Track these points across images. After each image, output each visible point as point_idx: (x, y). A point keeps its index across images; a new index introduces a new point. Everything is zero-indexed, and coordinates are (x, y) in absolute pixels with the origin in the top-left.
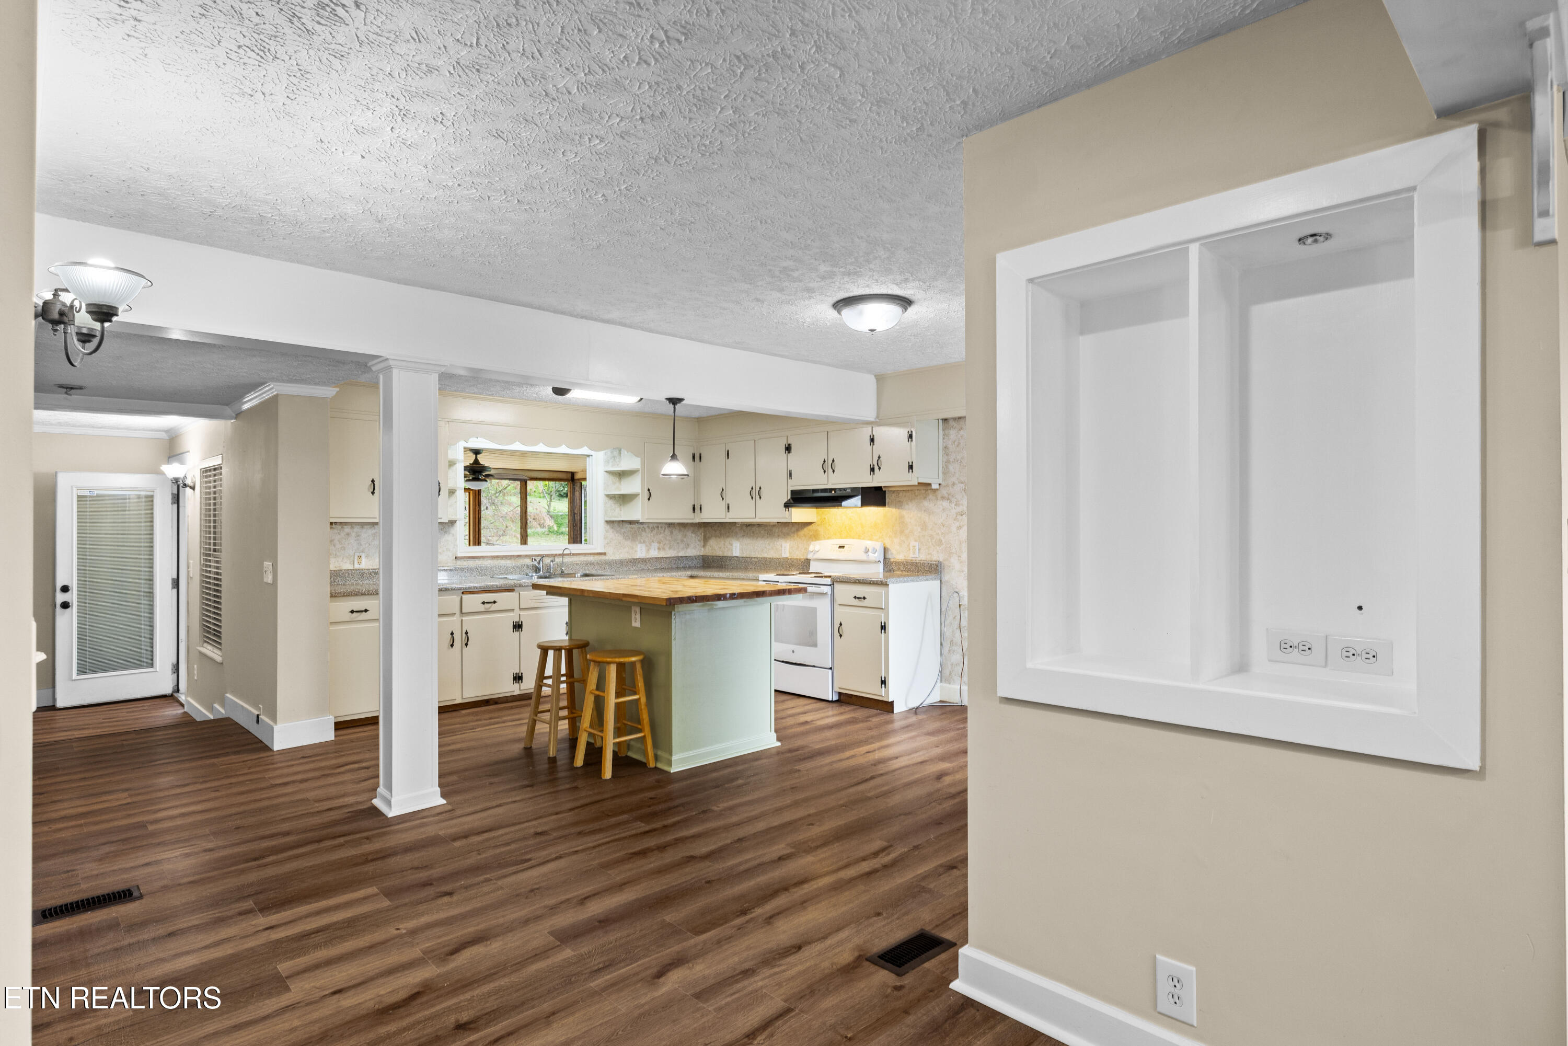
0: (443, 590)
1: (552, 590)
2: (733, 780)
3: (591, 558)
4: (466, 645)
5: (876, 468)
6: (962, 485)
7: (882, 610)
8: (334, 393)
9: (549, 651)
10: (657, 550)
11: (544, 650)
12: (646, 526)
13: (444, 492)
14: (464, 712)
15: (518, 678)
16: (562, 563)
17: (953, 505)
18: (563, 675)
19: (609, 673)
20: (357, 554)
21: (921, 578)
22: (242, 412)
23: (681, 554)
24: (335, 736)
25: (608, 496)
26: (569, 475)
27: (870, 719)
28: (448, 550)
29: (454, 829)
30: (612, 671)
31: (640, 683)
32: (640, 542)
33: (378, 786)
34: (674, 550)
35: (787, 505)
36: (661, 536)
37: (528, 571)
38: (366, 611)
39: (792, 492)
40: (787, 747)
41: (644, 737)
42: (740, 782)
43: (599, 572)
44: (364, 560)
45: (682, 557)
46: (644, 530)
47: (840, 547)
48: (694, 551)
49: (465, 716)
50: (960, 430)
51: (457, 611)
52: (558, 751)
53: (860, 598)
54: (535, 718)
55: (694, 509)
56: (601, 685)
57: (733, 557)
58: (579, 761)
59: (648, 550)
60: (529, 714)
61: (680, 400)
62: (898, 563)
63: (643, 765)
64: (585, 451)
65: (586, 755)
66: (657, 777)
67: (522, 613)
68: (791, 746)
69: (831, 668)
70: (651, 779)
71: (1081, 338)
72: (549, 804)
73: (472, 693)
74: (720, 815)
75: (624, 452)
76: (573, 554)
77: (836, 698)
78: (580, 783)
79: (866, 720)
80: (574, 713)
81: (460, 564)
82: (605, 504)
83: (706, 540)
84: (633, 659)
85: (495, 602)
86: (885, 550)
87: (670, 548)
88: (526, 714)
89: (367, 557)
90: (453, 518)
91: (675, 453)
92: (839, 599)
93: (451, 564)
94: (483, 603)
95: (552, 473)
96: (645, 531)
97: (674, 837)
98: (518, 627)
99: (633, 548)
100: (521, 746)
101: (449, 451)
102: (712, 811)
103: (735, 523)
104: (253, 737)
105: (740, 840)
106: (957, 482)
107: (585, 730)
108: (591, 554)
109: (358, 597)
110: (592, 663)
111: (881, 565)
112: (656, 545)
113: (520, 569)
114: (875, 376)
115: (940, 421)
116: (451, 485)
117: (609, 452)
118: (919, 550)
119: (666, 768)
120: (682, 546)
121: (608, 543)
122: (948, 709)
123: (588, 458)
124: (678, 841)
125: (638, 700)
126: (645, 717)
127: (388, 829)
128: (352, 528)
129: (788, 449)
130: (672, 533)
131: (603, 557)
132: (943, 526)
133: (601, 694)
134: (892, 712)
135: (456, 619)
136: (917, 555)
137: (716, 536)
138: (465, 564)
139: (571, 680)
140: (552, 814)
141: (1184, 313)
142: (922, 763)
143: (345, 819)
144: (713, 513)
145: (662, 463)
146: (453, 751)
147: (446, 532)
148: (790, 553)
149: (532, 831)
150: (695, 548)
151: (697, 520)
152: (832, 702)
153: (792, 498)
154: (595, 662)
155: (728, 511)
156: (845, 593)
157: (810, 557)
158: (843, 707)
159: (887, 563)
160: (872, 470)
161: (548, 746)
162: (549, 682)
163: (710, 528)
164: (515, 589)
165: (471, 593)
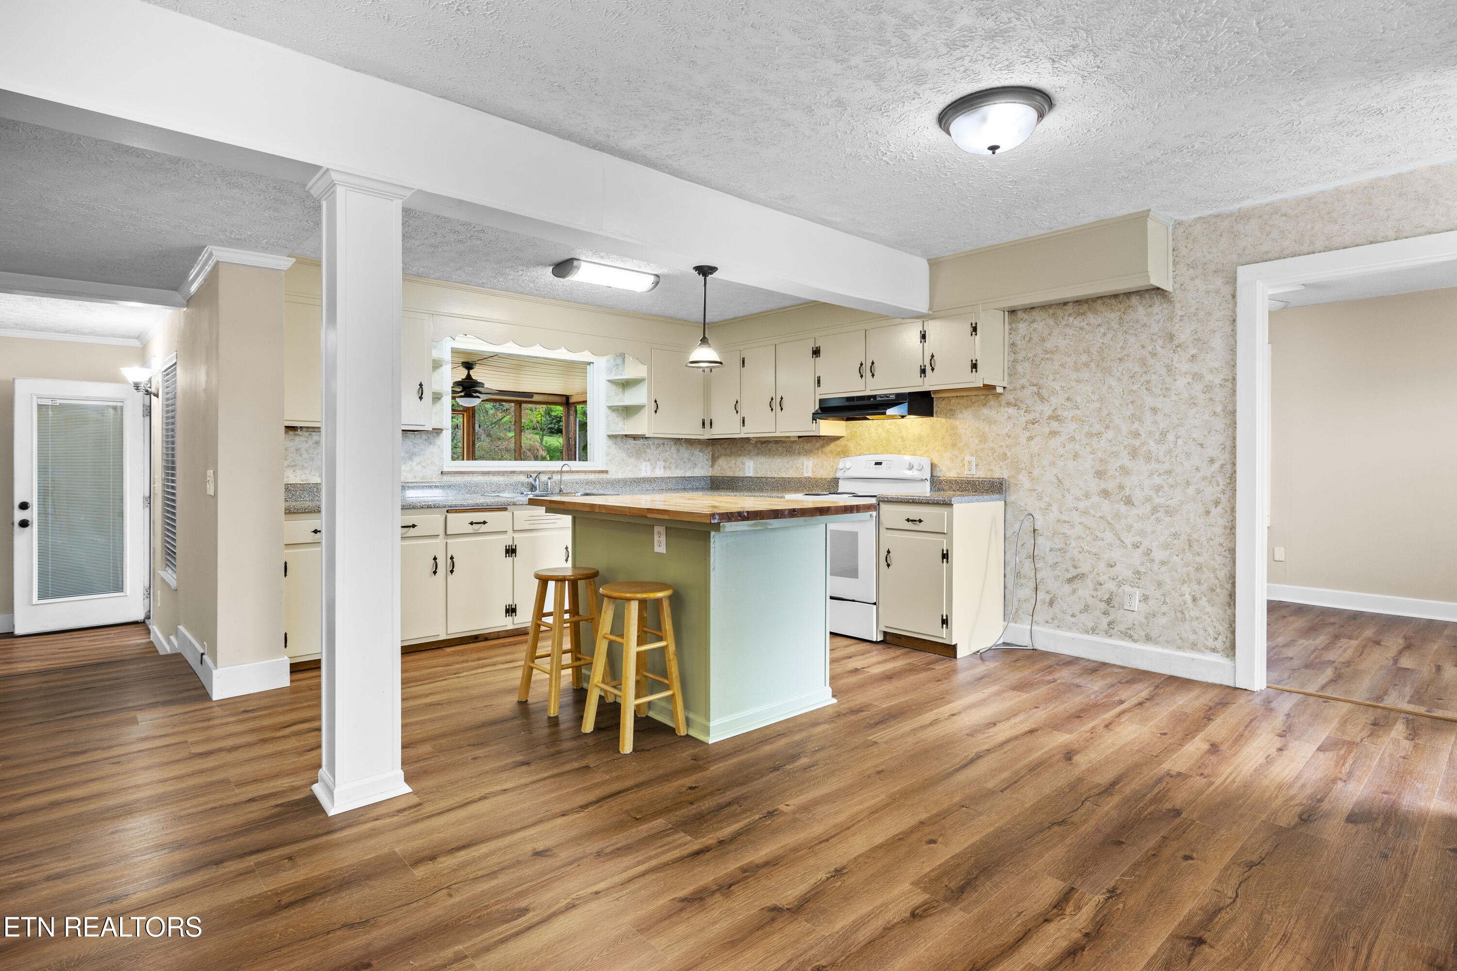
1: (553, 506)
2: (794, 757)
3: (591, 476)
4: (452, 572)
5: (928, 369)
6: (1035, 389)
7: (943, 535)
8: (290, 262)
9: (550, 582)
10: (662, 469)
11: (544, 581)
12: (650, 442)
13: (427, 395)
14: (448, 650)
15: (511, 611)
16: (561, 481)
17: (1022, 412)
18: (566, 612)
19: (629, 611)
21: (985, 497)
22: (191, 297)
23: (687, 475)
24: (291, 681)
25: (610, 408)
26: (564, 399)
27: (932, 666)
28: (433, 463)
29: (418, 842)
30: (634, 608)
31: (667, 628)
32: (645, 460)
33: (320, 766)
34: (681, 469)
35: (815, 417)
36: (667, 455)
37: (523, 489)
39: (821, 401)
40: (844, 707)
41: (673, 695)
42: (804, 761)
43: (601, 492)
45: (689, 477)
46: (649, 447)
47: (877, 464)
48: (701, 471)
49: (449, 655)
50: (1032, 322)
51: (441, 532)
52: (561, 707)
53: (915, 521)
54: (532, 665)
55: (704, 424)
56: (618, 628)
57: (746, 477)
58: (588, 725)
59: (653, 469)
60: (525, 654)
61: (712, 270)
62: (950, 482)
63: (671, 731)
64: (587, 354)
65: (599, 714)
66: (692, 751)
67: (516, 535)
68: (851, 704)
69: (875, 604)
70: (685, 754)
72: (553, 795)
73: (458, 627)
74: (794, 822)
75: (629, 359)
76: (572, 472)
77: (880, 638)
78: (591, 760)
79: (927, 667)
80: (580, 659)
81: (446, 478)
82: (607, 417)
83: (714, 459)
84: (660, 595)
85: (485, 523)
86: (933, 466)
87: (676, 468)
88: (521, 653)
91: (707, 336)
92: (886, 522)
93: (436, 479)
94: (472, 523)
95: (546, 396)
96: (651, 449)
97: (738, 866)
98: (511, 551)
99: (636, 466)
100: (514, 699)
102: (782, 813)
103: (750, 438)
104: (197, 679)
105: (839, 872)
106: (1027, 384)
107: (596, 686)
108: (591, 472)
110: (605, 599)
111: (928, 484)
112: (661, 463)
113: (514, 487)
114: (929, 260)
115: (1006, 313)
116: (436, 388)
117: (612, 358)
118: (977, 465)
119: (701, 737)
120: (689, 465)
121: (610, 460)
122: (1020, 654)
123: (588, 366)
124: (750, 872)
125: (663, 649)
126: (674, 670)
127: (324, 839)
129: (816, 352)
130: (678, 451)
131: (604, 476)
132: (1009, 437)
133: (618, 639)
134: (955, 657)
135: (440, 541)
136: (974, 472)
137: (726, 455)
138: (452, 479)
139: (576, 618)
140: (555, 816)
142: (1032, 732)
143: (269, 818)
144: (719, 431)
145: (689, 349)
146: (431, 705)
147: (430, 444)
148: (813, 472)
149: (529, 848)
150: (702, 468)
151: (706, 436)
152: (876, 643)
153: (820, 408)
154: (609, 597)
155: (744, 426)
156: (892, 514)
157: (839, 475)
158: (890, 651)
159: (936, 482)
160: (923, 371)
161: (548, 700)
162: (549, 620)
163: (719, 447)
164: (509, 507)
165: (456, 511)
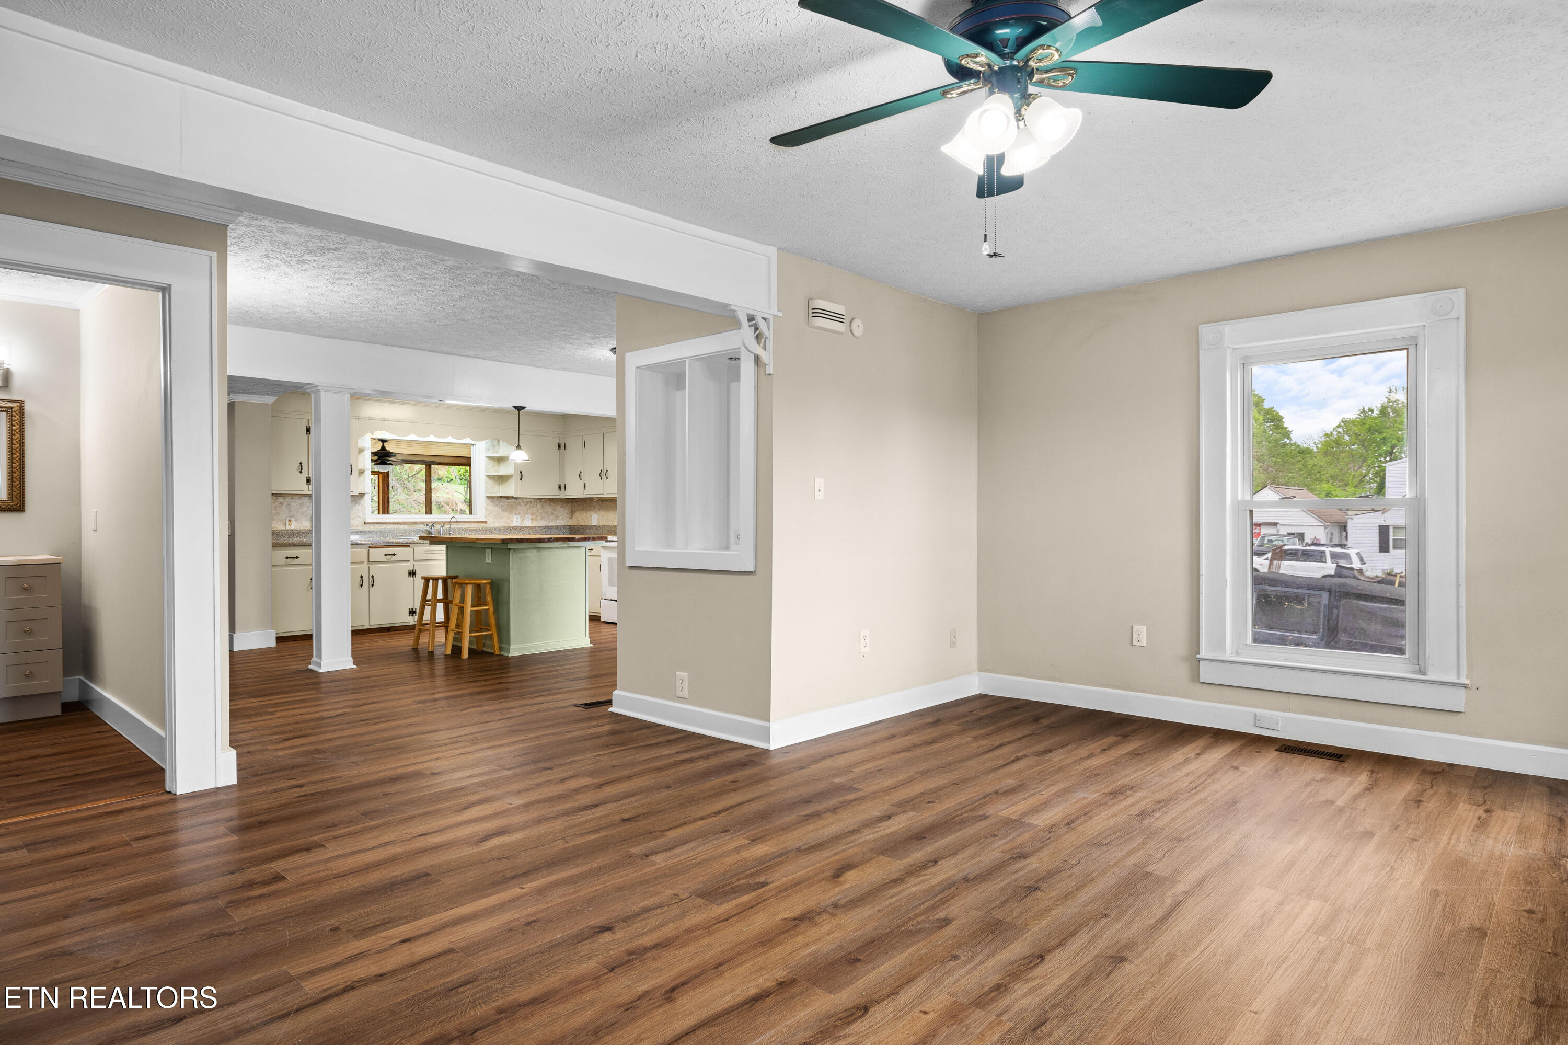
0: (355, 544)
1: (432, 539)
2: (548, 659)
3: (474, 526)
4: (373, 585)
8: (274, 400)
9: (431, 581)
10: (530, 520)
11: (428, 582)
12: (520, 501)
13: (355, 472)
15: (413, 612)
16: (450, 529)
19: (467, 591)
20: (288, 518)
23: (551, 524)
24: (277, 644)
25: (488, 476)
26: (462, 460)
28: (358, 516)
29: (361, 676)
30: (469, 590)
31: (489, 599)
32: (516, 514)
34: (545, 520)
36: (534, 509)
37: (421, 534)
38: (297, 557)
40: (599, 648)
41: (492, 633)
42: (553, 659)
44: (293, 523)
45: (552, 526)
46: (519, 504)
48: (562, 522)
51: (365, 560)
54: (420, 628)
55: (559, 488)
56: (463, 600)
57: (592, 526)
58: (448, 651)
59: (523, 520)
64: (468, 441)
66: (499, 658)
67: (416, 563)
70: (494, 659)
71: (677, 392)
73: (378, 621)
75: (501, 442)
76: (459, 522)
81: (368, 528)
82: (484, 482)
83: (572, 513)
84: (485, 582)
85: (394, 555)
87: (541, 519)
89: (296, 520)
90: (362, 492)
93: (361, 528)
94: (386, 555)
95: (454, 458)
96: (521, 506)
98: (412, 573)
99: (509, 518)
100: (410, 648)
101: (359, 441)
103: (592, 498)
107: (452, 630)
108: (474, 522)
109: (291, 548)
110: (457, 585)
112: (529, 516)
113: (416, 532)
116: (360, 466)
117: (489, 441)
119: (506, 654)
120: (552, 517)
121: (489, 514)
123: (472, 446)
125: (487, 610)
126: (492, 621)
127: (321, 677)
128: (284, 498)
130: (543, 507)
131: (484, 525)
133: (463, 606)
135: (365, 566)
137: (580, 510)
138: (372, 528)
139: (446, 602)
141: (684, 388)
144: (575, 490)
147: (357, 503)
150: (563, 519)
151: (562, 497)
154: (461, 584)
155: (585, 489)
162: (429, 601)
163: (574, 503)
164: (411, 545)
165: (375, 547)
